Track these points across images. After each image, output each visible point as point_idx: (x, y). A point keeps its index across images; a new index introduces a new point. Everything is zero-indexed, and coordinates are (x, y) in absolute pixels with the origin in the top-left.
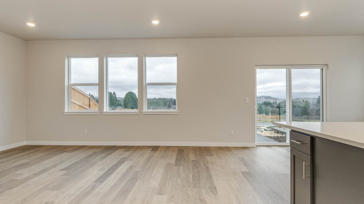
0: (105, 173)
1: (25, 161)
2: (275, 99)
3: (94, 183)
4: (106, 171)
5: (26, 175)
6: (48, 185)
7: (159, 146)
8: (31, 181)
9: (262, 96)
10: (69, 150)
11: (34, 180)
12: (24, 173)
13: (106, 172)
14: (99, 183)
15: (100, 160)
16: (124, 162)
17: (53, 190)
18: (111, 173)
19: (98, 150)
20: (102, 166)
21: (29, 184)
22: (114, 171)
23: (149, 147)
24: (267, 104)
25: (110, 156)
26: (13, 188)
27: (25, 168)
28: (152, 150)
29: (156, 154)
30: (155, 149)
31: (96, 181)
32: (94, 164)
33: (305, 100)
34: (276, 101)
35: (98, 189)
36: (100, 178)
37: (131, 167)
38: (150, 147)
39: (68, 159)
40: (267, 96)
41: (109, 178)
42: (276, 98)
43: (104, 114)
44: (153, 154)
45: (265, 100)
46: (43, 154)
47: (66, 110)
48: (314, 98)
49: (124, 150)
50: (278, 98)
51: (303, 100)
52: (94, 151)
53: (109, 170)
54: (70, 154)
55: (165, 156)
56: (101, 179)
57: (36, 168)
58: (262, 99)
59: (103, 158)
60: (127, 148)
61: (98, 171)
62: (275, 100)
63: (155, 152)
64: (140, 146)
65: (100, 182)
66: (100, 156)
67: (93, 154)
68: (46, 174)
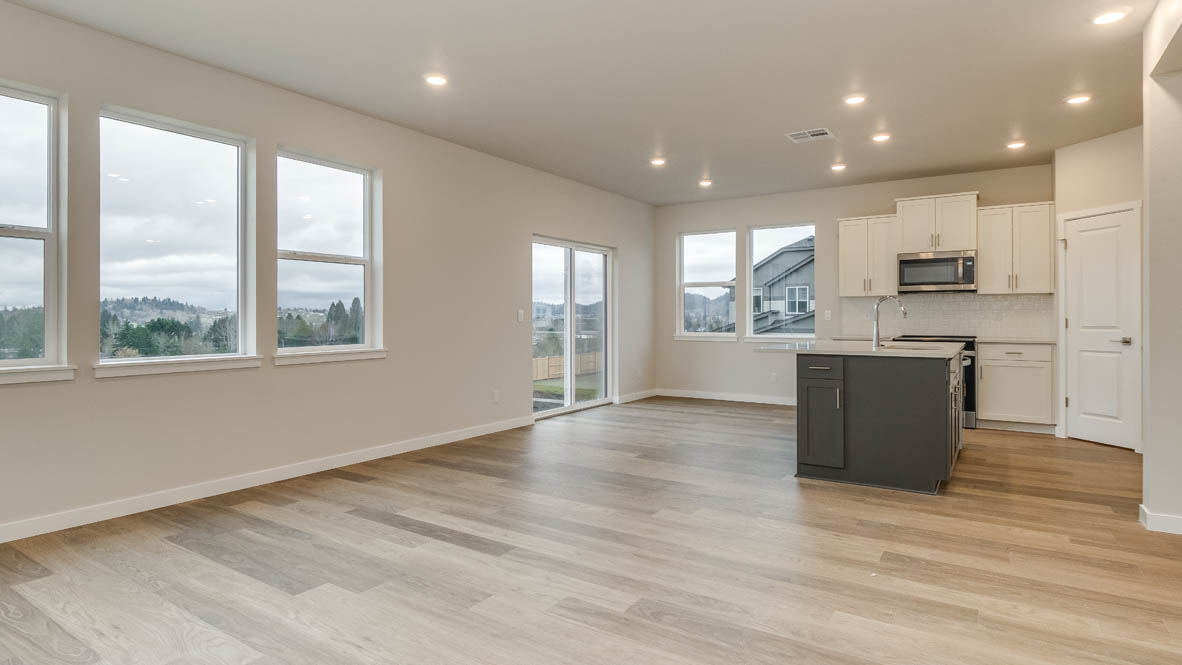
2: (192, 309)
9: (140, 299)
24: (167, 327)
33: (295, 315)
34: (198, 317)
40: (161, 297)
42: (195, 305)
45: (154, 315)
48: (314, 308)
50: (203, 306)
51: (290, 315)
58: (141, 310)
62: (194, 316)
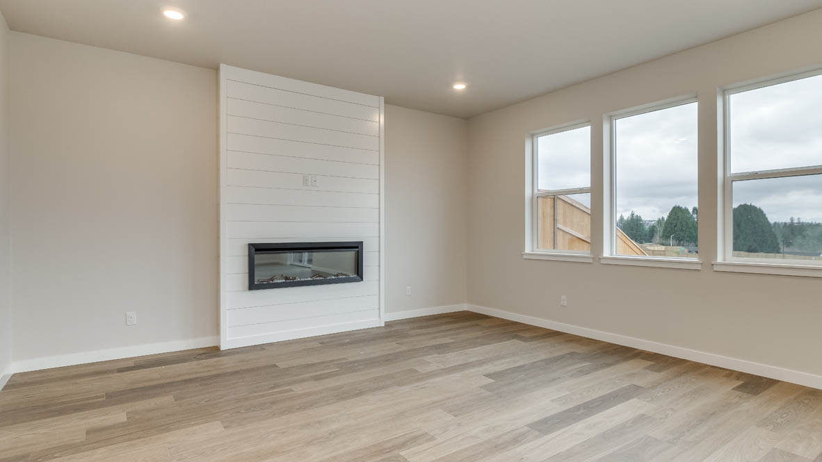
0: (565, 411)
1: (448, 340)
3: (526, 429)
4: (571, 406)
5: (434, 367)
6: (449, 398)
7: (778, 381)
8: (431, 381)
10: (528, 335)
11: (437, 379)
12: (434, 362)
13: (569, 410)
14: (537, 433)
15: (572, 376)
16: (628, 399)
17: (450, 412)
18: (578, 419)
19: (581, 349)
20: (568, 393)
21: (426, 385)
22: (587, 416)
23: (730, 374)
25: (600, 373)
26: (403, 385)
27: (439, 354)
28: (738, 388)
29: (751, 405)
30: (753, 385)
31: (533, 426)
32: (554, 380)
35: (524, 447)
36: (545, 421)
37: (641, 419)
38: (740, 375)
39: (511, 354)
41: (566, 429)
43: (602, 262)
44: (737, 399)
46: (479, 334)
47: (528, 250)
49: (649, 363)
52: (572, 350)
53: (578, 408)
54: (523, 344)
55: (779, 420)
56: (546, 426)
57: (454, 358)
59: (582, 372)
60: (659, 361)
61: (552, 401)
63: (745, 395)
64: (706, 366)
65: (540, 431)
66: (578, 366)
67: (568, 356)
68: (458, 375)
